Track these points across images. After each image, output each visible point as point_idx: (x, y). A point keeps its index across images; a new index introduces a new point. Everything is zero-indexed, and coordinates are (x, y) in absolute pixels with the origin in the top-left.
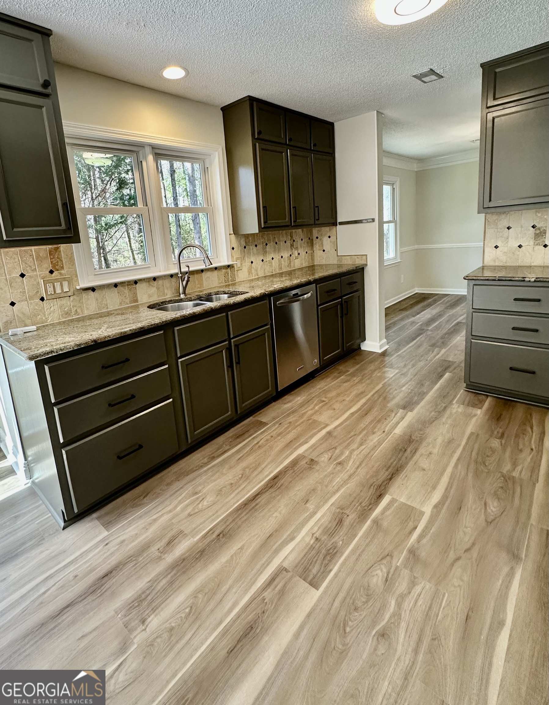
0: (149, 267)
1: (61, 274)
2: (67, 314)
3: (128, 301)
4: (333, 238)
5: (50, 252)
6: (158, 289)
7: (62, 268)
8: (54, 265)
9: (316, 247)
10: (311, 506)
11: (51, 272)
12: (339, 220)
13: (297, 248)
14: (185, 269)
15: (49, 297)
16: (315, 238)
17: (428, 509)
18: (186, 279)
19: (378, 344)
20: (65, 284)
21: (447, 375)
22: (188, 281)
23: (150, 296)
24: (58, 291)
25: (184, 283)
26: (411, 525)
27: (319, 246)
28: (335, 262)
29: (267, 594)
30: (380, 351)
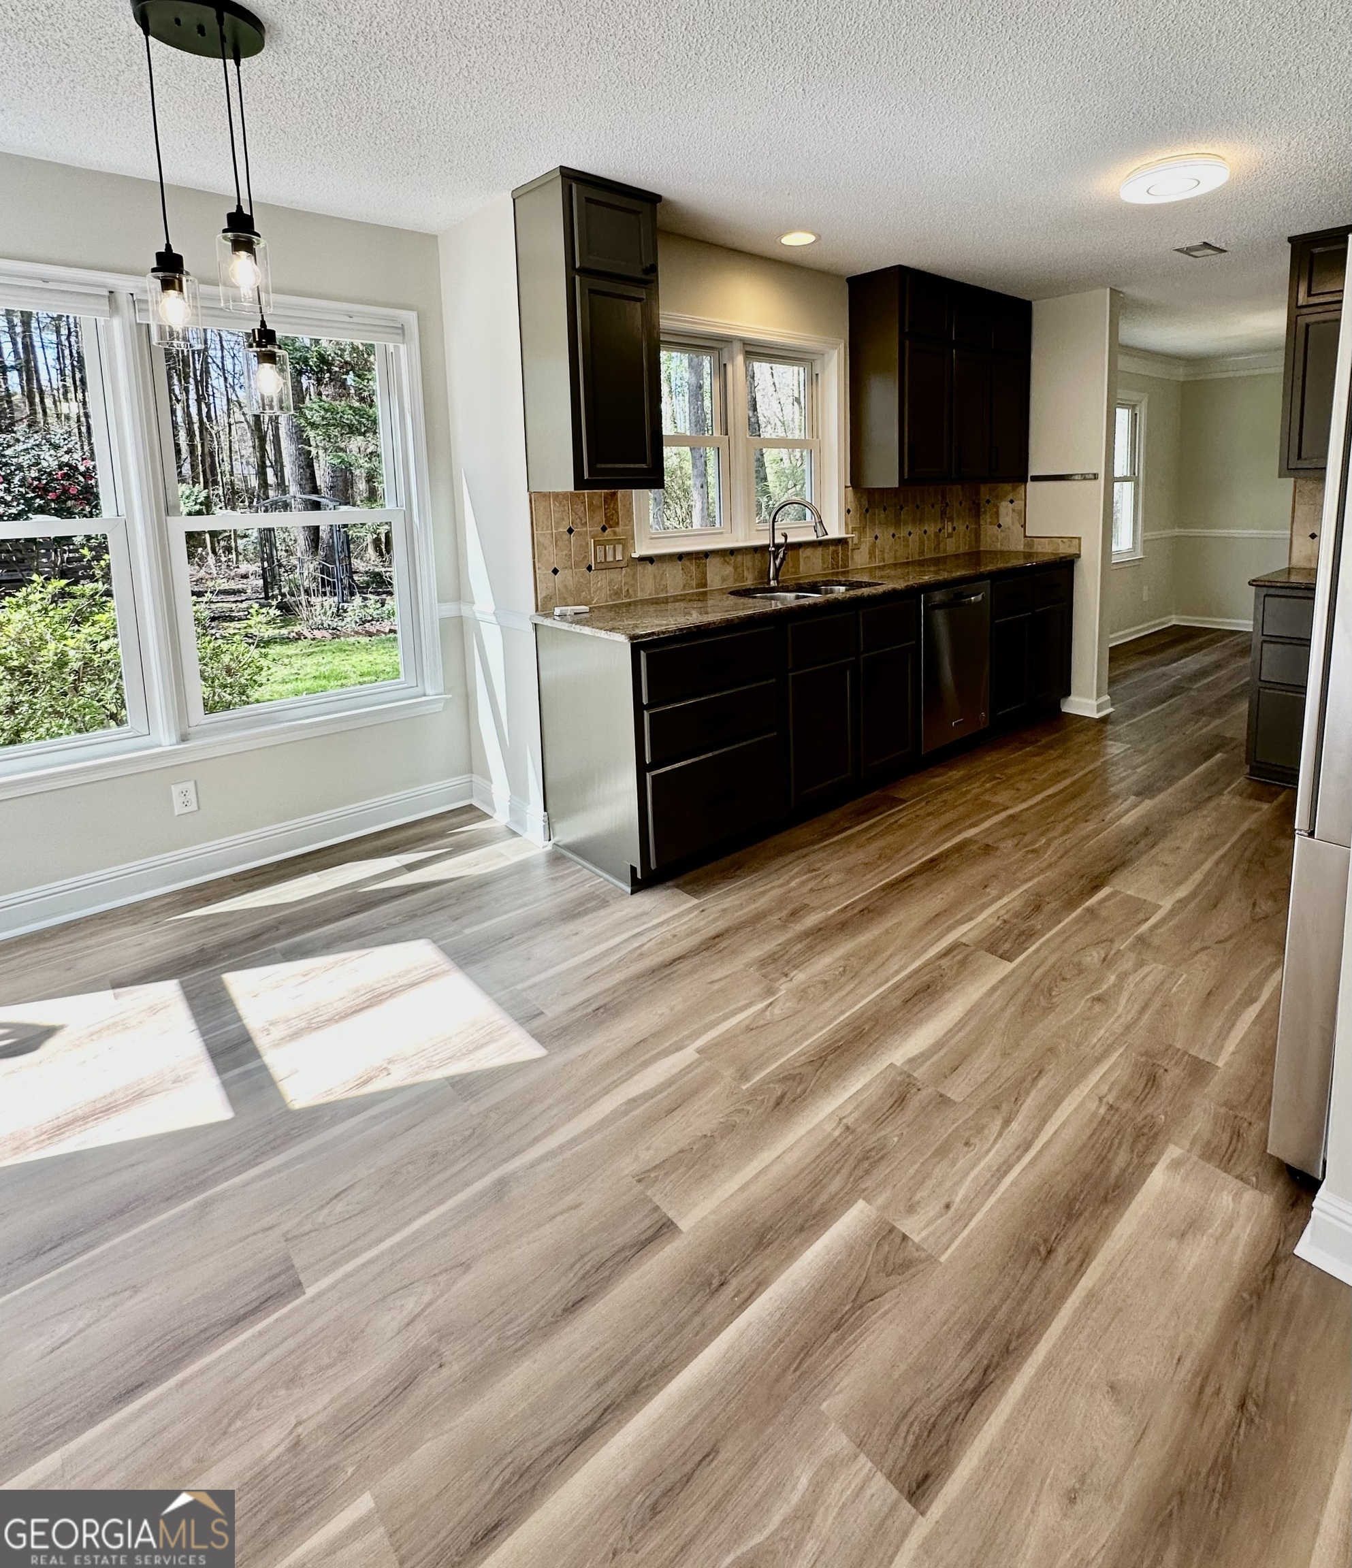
0: (722, 533)
1: (615, 533)
2: (617, 594)
3: (694, 583)
4: (1018, 504)
5: (606, 498)
6: (736, 568)
7: (618, 524)
8: (608, 519)
9: (986, 518)
10: (993, 892)
11: (604, 529)
12: (1033, 472)
13: (951, 519)
14: (780, 540)
15: (599, 566)
16: (983, 502)
17: (1167, 904)
18: (781, 555)
19: (1094, 703)
20: (619, 548)
21: (1219, 756)
22: (783, 559)
23: (724, 580)
24: (610, 559)
25: (778, 562)
26: (1141, 916)
27: (991, 517)
28: (1021, 548)
29: (944, 962)
30: (1097, 716)
